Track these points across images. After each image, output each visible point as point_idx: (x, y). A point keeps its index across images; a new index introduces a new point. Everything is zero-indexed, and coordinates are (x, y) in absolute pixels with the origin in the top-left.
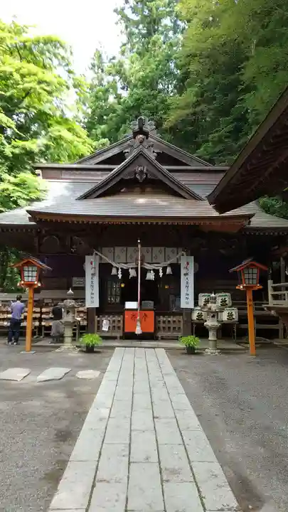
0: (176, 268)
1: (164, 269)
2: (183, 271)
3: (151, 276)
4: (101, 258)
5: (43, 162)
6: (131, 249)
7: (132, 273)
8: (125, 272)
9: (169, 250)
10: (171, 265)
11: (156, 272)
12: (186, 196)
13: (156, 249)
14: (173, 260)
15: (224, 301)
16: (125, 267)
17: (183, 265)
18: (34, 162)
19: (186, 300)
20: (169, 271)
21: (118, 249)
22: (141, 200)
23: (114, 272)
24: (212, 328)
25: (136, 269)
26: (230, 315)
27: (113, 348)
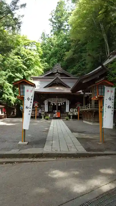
0: (65, 103)
1: (62, 103)
2: (67, 104)
3: (59, 105)
4: (48, 101)
5: (33, 76)
6: (55, 99)
7: (55, 104)
8: (54, 104)
9: (64, 99)
10: (64, 102)
11: (61, 104)
12: (67, 87)
13: (61, 99)
14: (65, 101)
15: (75, 110)
16: (54, 103)
17: (67, 102)
18: (31, 76)
19: (67, 110)
20: (63, 103)
21: (52, 99)
22: (57, 88)
23: (51, 104)
24: (71, 115)
25: (56, 103)
26: (77, 113)
27: (52, 120)
